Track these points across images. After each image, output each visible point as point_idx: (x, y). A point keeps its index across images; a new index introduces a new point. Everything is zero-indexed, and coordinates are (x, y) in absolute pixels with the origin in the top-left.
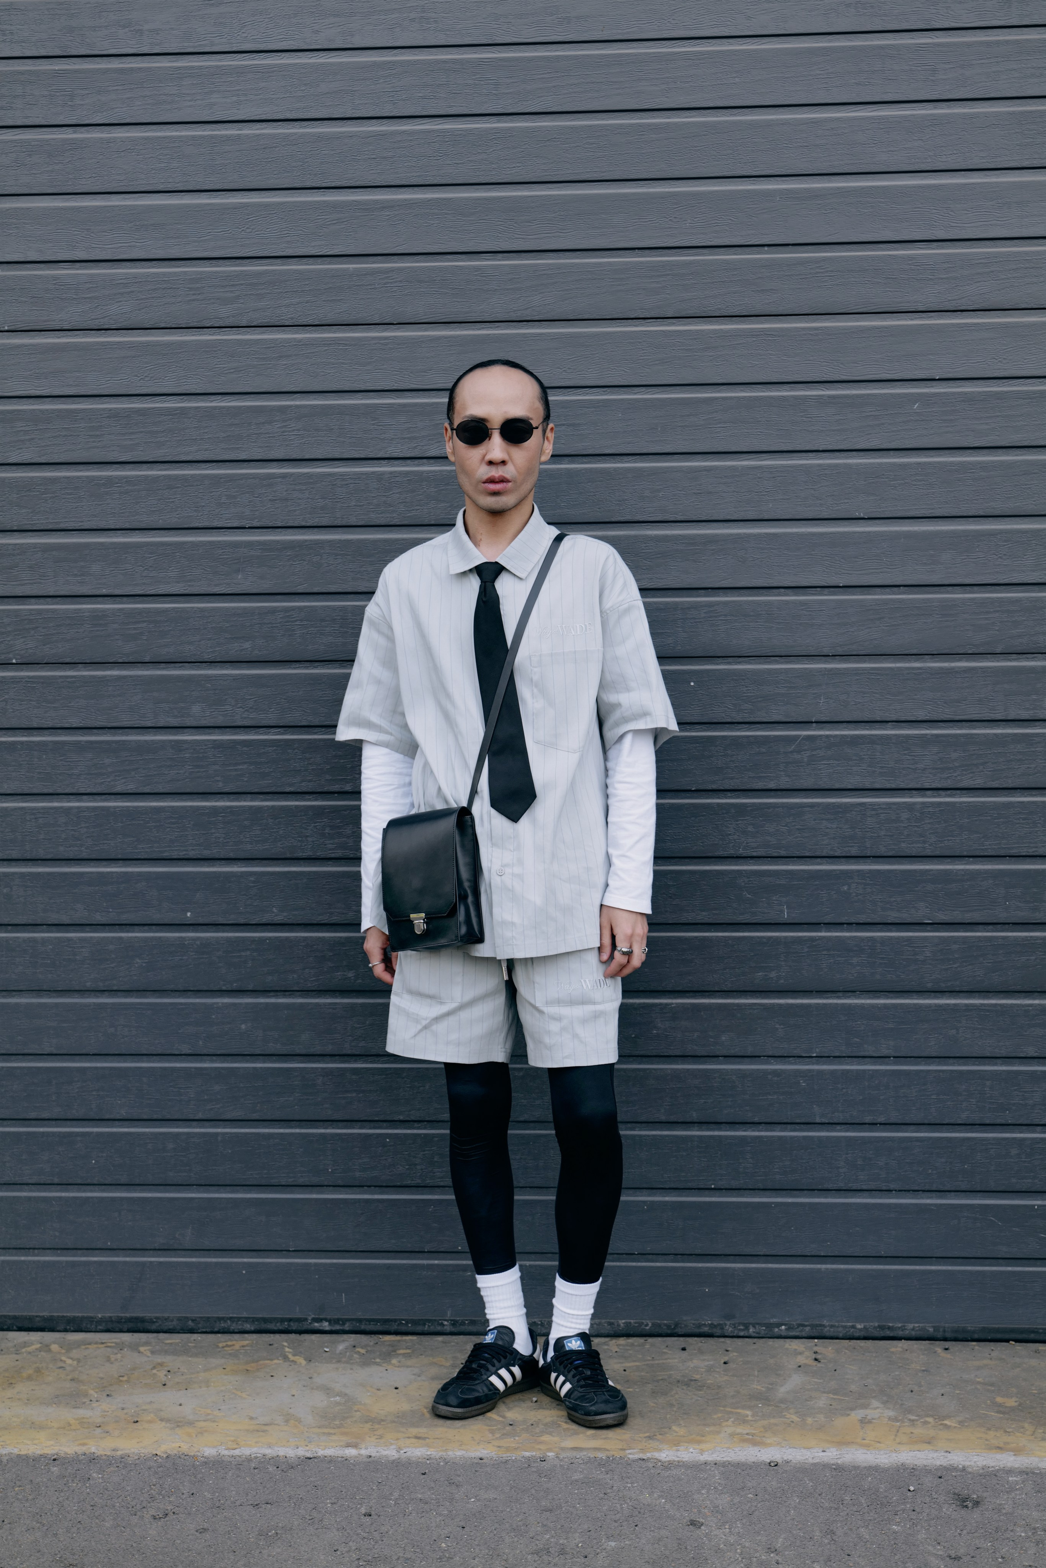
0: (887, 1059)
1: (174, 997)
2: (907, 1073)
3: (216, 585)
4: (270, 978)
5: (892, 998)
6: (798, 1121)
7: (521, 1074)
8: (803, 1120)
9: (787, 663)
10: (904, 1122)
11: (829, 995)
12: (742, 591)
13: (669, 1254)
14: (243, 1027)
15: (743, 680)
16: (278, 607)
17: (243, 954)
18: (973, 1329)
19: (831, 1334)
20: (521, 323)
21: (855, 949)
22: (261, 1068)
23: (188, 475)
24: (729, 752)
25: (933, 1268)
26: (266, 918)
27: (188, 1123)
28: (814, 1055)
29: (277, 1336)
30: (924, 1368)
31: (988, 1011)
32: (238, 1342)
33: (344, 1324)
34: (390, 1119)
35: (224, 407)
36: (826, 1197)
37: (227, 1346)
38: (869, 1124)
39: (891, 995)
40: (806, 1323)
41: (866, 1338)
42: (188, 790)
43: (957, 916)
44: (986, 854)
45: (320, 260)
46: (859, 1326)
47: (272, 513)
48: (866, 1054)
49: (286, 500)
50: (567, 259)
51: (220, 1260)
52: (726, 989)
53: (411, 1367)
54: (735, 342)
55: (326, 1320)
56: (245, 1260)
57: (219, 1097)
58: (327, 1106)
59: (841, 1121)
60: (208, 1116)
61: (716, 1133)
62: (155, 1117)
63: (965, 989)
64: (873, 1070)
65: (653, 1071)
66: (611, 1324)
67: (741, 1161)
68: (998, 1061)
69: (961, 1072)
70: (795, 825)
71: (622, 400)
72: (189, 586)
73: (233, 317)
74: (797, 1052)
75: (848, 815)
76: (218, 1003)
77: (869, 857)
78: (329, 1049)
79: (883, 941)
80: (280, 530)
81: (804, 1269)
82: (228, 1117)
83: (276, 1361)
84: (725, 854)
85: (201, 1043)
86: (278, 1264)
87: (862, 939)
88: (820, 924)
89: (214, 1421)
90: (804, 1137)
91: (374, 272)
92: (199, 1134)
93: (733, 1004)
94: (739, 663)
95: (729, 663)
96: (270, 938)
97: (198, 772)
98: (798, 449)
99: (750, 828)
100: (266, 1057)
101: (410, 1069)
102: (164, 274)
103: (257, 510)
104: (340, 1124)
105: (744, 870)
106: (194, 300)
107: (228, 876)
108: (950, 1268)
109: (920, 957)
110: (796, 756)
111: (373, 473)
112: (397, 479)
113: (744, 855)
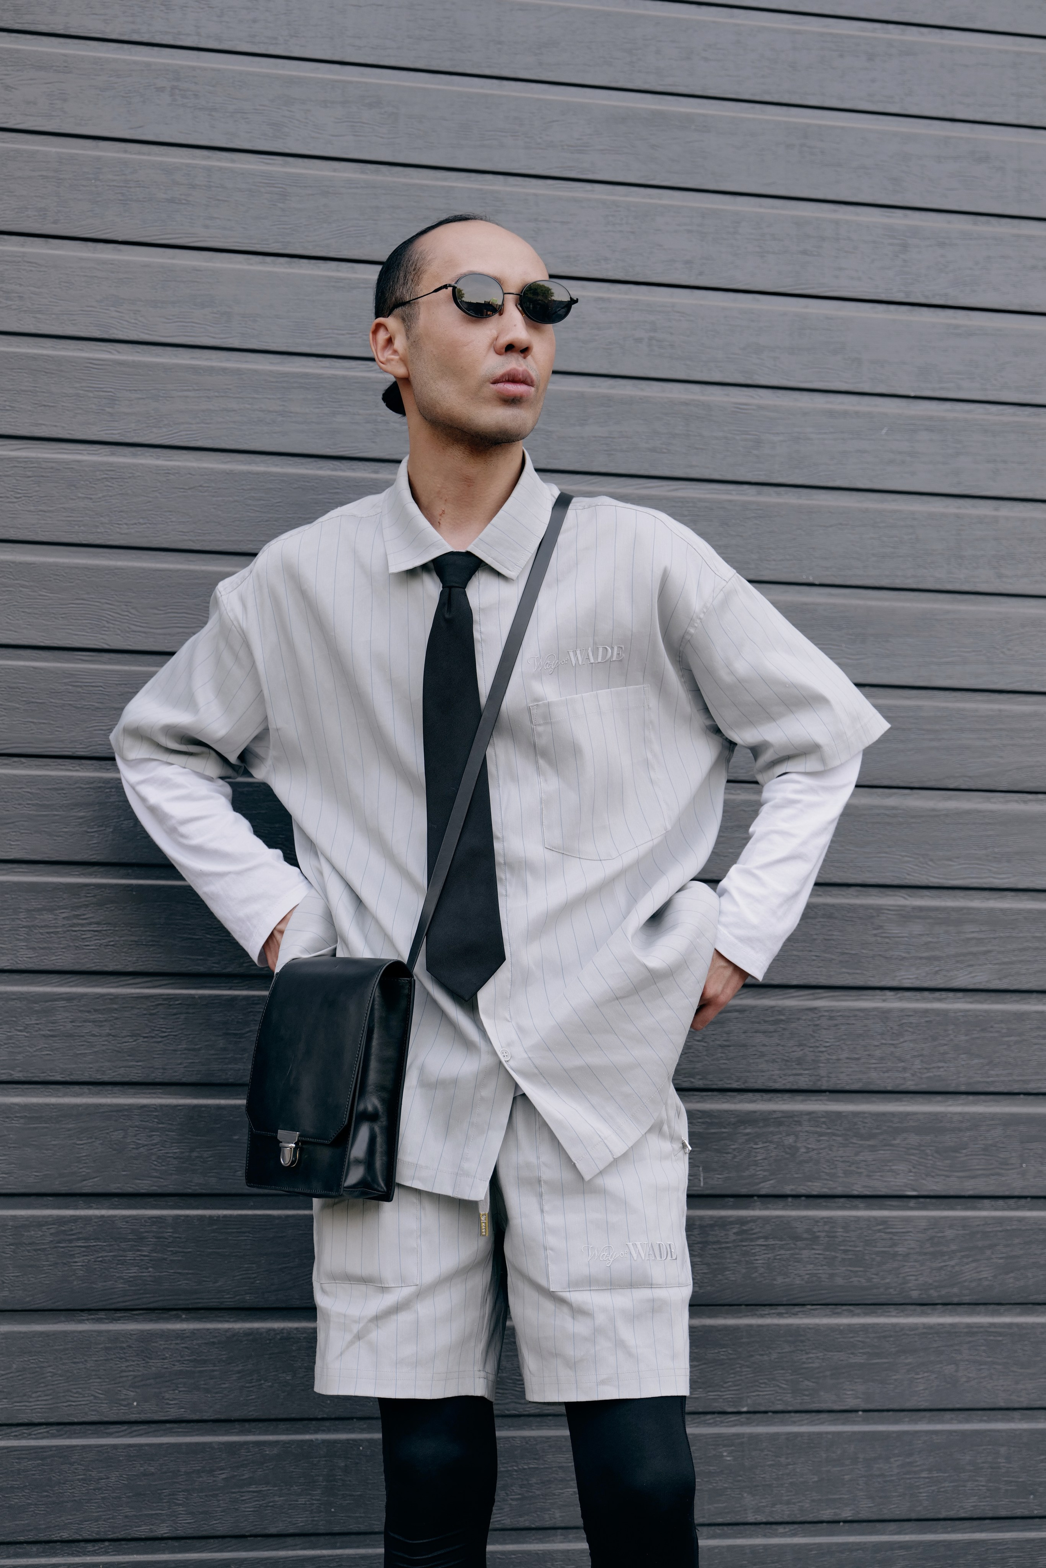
0: (853, 1415)
2: (885, 1436)
5: (860, 1315)
6: (720, 1520)
7: (275, 1451)
8: (728, 1519)
10: (880, 1517)
11: (767, 1310)
21: (805, 1236)
28: (745, 1409)
31: (1000, 1334)
34: (45, 1538)
38: (828, 1522)
39: (859, 1310)
43: (953, 1186)
44: (992, 1089)
48: (824, 1406)
59: (785, 1518)
63: (967, 1299)
64: (833, 1433)
68: (1017, 1414)
69: (963, 1433)
74: (717, 1406)
77: (824, 1091)
79: (847, 1224)
87: (816, 1221)
88: (752, 1196)
90: (730, 1548)
101: (84, 1447)
109: (900, 1249)
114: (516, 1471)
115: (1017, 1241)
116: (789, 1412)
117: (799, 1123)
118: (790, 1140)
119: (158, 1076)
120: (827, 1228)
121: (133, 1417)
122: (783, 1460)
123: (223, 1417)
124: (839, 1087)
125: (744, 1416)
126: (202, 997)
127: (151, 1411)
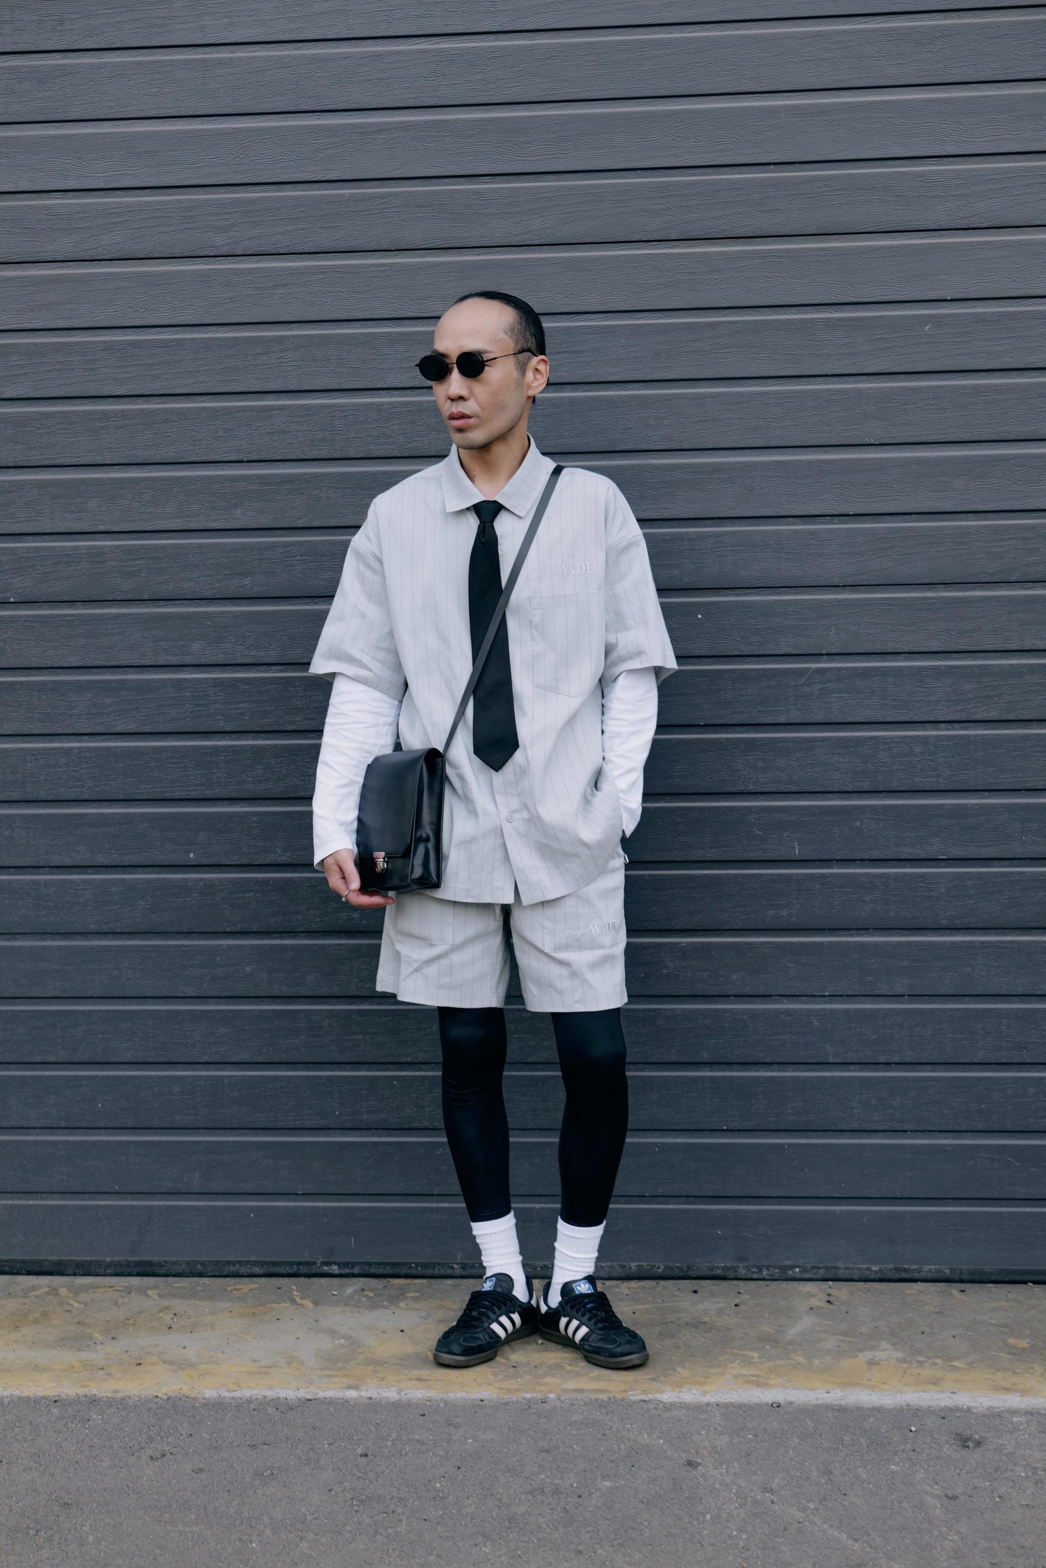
0: (901, 998)
1: (179, 939)
2: (923, 1011)
3: (214, 521)
4: (275, 919)
5: (905, 935)
6: (811, 1061)
8: (816, 1060)
9: (797, 594)
10: (920, 1061)
11: (842, 932)
12: (750, 521)
13: (681, 1196)
14: (248, 968)
15: (752, 611)
16: (277, 542)
17: (247, 895)
18: (990, 1271)
19: (846, 1276)
20: (521, 248)
21: (868, 885)
22: (267, 1010)
23: (185, 408)
24: (738, 686)
25: (950, 1209)
26: (270, 858)
27: (194, 1066)
28: (827, 994)
29: (287, 1280)
30: (937, 1310)
31: (1005, 948)
32: (246, 1286)
33: (353, 1267)
34: (397, 1061)
35: (220, 338)
36: (840, 1138)
37: (236, 1289)
38: (883, 1064)
39: (906, 932)
40: (821, 1265)
41: (881, 1280)
42: (189, 730)
43: (973, 851)
44: (1001, 788)
45: (315, 186)
46: (874, 1268)
47: (271, 446)
48: (881, 992)
49: (284, 432)
50: (567, 180)
51: (228, 1204)
52: (737, 928)
53: (418, 1310)
54: (741, 265)
55: (335, 1263)
56: (254, 1204)
57: (224, 1039)
58: (334, 1048)
59: (855, 1061)
60: (215, 1059)
61: (728, 1074)
62: (161, 1060)
63: (981, 926)
64: (887, 1009)
65: (663, 1011)
66: (622, 1267)
67: (753, 1101)
68: (1016, 999)
69: (976, 1010)
70: (806, 760)
71: (626, 325)
72: (188, 521)
73: (228, 245)
74: (810, 991)
75: (860, 749)
76: (222, 945)
77: (882, 792)
78: (335, 990)
79: (897, 877)
80: (278, 463)
81: (819, 1211)
82: (234, 1059)
83: (283, 1305)
84: (735, 790)
85: (206, 985)
86: (286, 1208)
87: (875, 876)
88: (832, 860)
89: (217, 1364)
90: (818, 1078)
91: (369, 198)
92: (206, 1076)
93: (744, 943)
94: (748, 594)
95: (737, 595)
96: (274, 879)
97: (199, 711)
98: (806, 374)
99: (760, 764)
100: (271, 999)
102: (157, 202)
103: (255, 444)
104: (348, 1066)
105: (754, 807)
106: (188, 229)
107: (231, 816)
108: (966, 1209)
109: (935, 894)
110: (807, 689)
111: (372, 404)
112: (397, 410)
113: (755, 791)
115: (1017, 887)
116: (857, 996)
117: (863, 813)
118: (858, 824)
120: (883, 880)
122: (853, 1025)
125: (827, 998)
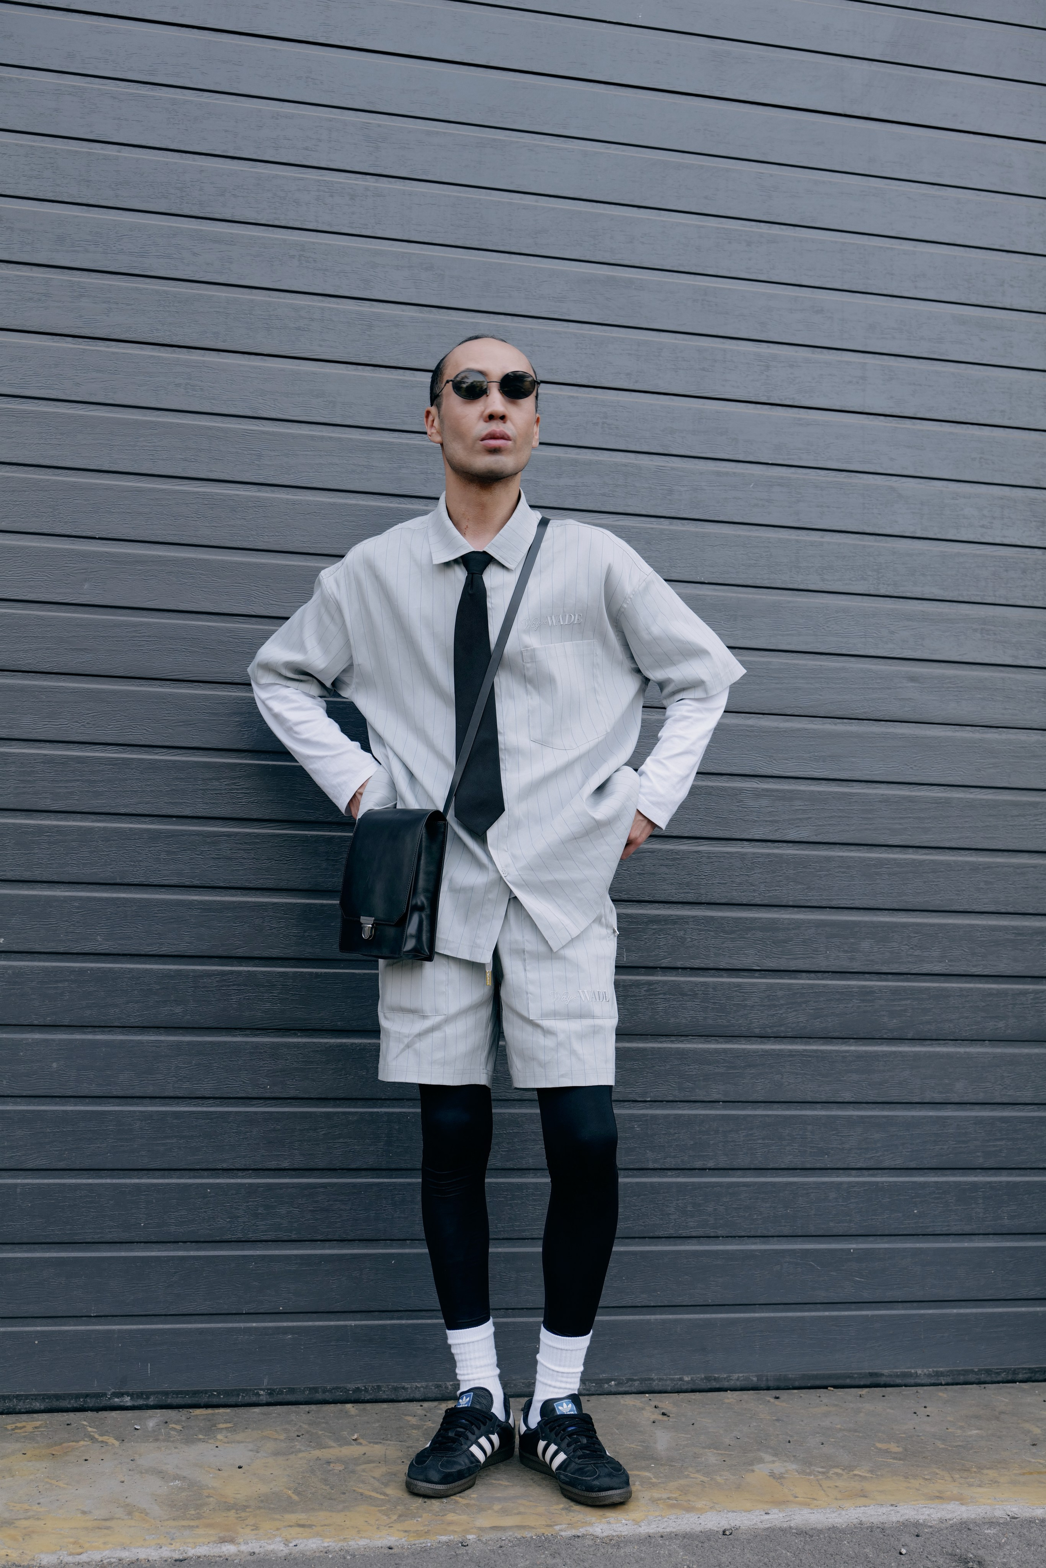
0: (717, 1104)
2: (737, 1117)
4: (88, 1012)
5: (722, 1043)
6: (632, 1167)
7: (355, 1118)
8: (637, 1166)
10: (732, 1167)
11: (664, 1039)
13: (500, 1309)
14: (55, 1065)
16: (124, 622)
17: (60, 985)
18: (793, 1376)
19: (660, 1388)
21: (689, 993)
25: (757, 1315)
26: (88, 947)
28: (649, 1099)
29: (72, 1415)
31: (810, 1056)
32: (30, 1423)
33: (148, 1398)
34: (213, 1167)
36: (656, 1245)
37: (16, 1428)
38: (699, 1169)
39: (722, 1040)
40: (635, 1378)
41: (693, 1391)
42: (11, 807)
43: (783, 964)
44: (809, 904)
46: (686, 1378)
48: (698, 1098)
51: (9, 1329)
55: (128, 1394)
56: (39, 1328)
57: (21, 1143)
58: (143, 1153)
59: (673, 1166)
63: (789, 1034)
64: (704, 1115)
66: (438, 1386)
68: (819, 1106)
69: (785, 1117)
75: (685, 862)
76: (28, 1039)
77: (703, 903)
79: (715, 987)
81: (634, 1321)
82: (30, 1165)
83: (82, 1443)
86: (76, 1332)
87: (696, 984)
88: (656, 968)
89: (38, 1519)
90: (637, 1183)
96: (92, 969)
97: (24, 787)
100: (78, 1100)
101: (236, 1112)
104: (157, 1173)
107: (49, 900)
108: (772, 1315)
109: (749, 1003)
114: (505, 1134)
115: (822, 999)
116: (677, 1101)
117: (687, 923)
118: (682, 933)
119: (283, 885)
120: (703, 988)
121: (267, 1095)
122: (672, 1131)
123: (323, 1096)
124: (712, 901)
125: (648, 1103)
126: (312, 836)
127: (278, 1092)
